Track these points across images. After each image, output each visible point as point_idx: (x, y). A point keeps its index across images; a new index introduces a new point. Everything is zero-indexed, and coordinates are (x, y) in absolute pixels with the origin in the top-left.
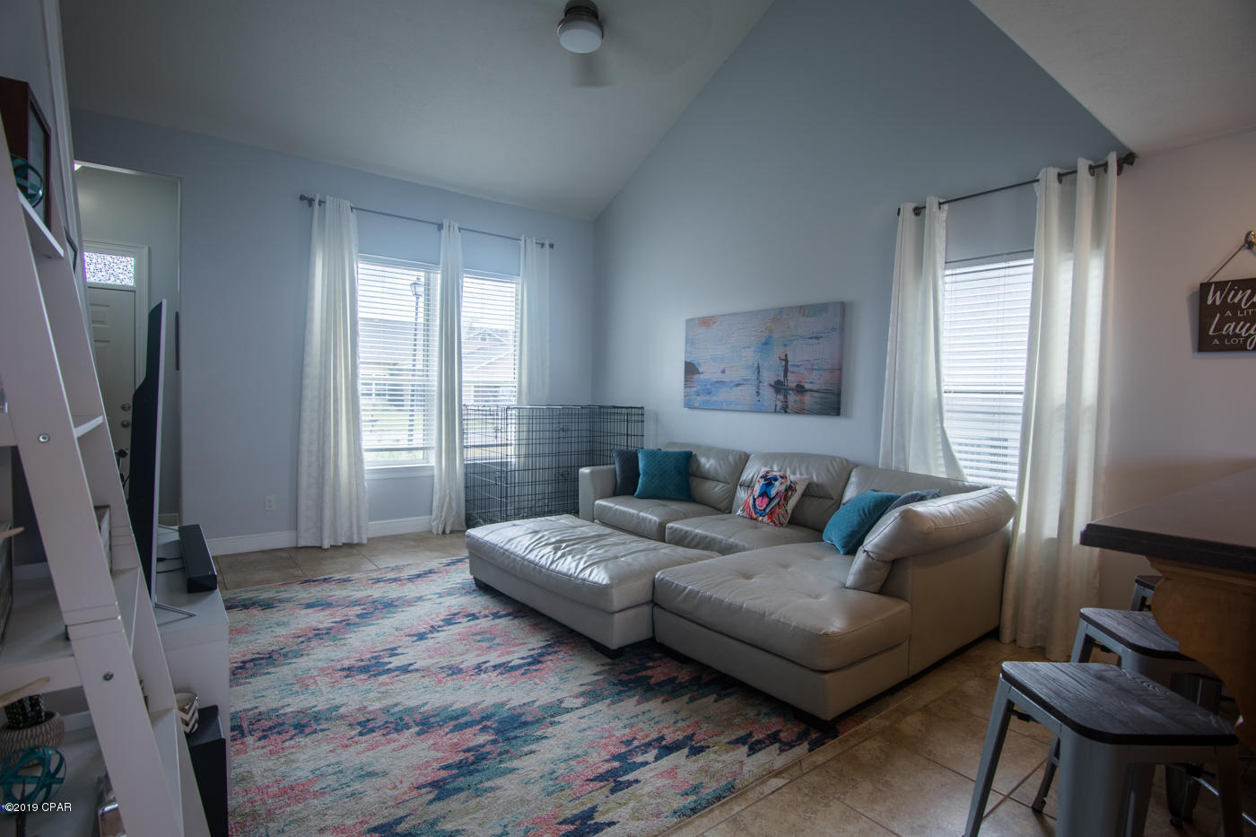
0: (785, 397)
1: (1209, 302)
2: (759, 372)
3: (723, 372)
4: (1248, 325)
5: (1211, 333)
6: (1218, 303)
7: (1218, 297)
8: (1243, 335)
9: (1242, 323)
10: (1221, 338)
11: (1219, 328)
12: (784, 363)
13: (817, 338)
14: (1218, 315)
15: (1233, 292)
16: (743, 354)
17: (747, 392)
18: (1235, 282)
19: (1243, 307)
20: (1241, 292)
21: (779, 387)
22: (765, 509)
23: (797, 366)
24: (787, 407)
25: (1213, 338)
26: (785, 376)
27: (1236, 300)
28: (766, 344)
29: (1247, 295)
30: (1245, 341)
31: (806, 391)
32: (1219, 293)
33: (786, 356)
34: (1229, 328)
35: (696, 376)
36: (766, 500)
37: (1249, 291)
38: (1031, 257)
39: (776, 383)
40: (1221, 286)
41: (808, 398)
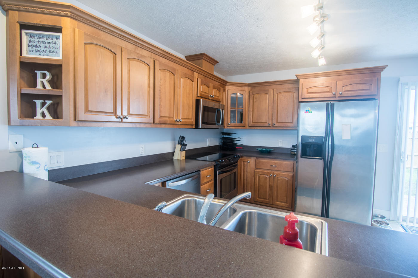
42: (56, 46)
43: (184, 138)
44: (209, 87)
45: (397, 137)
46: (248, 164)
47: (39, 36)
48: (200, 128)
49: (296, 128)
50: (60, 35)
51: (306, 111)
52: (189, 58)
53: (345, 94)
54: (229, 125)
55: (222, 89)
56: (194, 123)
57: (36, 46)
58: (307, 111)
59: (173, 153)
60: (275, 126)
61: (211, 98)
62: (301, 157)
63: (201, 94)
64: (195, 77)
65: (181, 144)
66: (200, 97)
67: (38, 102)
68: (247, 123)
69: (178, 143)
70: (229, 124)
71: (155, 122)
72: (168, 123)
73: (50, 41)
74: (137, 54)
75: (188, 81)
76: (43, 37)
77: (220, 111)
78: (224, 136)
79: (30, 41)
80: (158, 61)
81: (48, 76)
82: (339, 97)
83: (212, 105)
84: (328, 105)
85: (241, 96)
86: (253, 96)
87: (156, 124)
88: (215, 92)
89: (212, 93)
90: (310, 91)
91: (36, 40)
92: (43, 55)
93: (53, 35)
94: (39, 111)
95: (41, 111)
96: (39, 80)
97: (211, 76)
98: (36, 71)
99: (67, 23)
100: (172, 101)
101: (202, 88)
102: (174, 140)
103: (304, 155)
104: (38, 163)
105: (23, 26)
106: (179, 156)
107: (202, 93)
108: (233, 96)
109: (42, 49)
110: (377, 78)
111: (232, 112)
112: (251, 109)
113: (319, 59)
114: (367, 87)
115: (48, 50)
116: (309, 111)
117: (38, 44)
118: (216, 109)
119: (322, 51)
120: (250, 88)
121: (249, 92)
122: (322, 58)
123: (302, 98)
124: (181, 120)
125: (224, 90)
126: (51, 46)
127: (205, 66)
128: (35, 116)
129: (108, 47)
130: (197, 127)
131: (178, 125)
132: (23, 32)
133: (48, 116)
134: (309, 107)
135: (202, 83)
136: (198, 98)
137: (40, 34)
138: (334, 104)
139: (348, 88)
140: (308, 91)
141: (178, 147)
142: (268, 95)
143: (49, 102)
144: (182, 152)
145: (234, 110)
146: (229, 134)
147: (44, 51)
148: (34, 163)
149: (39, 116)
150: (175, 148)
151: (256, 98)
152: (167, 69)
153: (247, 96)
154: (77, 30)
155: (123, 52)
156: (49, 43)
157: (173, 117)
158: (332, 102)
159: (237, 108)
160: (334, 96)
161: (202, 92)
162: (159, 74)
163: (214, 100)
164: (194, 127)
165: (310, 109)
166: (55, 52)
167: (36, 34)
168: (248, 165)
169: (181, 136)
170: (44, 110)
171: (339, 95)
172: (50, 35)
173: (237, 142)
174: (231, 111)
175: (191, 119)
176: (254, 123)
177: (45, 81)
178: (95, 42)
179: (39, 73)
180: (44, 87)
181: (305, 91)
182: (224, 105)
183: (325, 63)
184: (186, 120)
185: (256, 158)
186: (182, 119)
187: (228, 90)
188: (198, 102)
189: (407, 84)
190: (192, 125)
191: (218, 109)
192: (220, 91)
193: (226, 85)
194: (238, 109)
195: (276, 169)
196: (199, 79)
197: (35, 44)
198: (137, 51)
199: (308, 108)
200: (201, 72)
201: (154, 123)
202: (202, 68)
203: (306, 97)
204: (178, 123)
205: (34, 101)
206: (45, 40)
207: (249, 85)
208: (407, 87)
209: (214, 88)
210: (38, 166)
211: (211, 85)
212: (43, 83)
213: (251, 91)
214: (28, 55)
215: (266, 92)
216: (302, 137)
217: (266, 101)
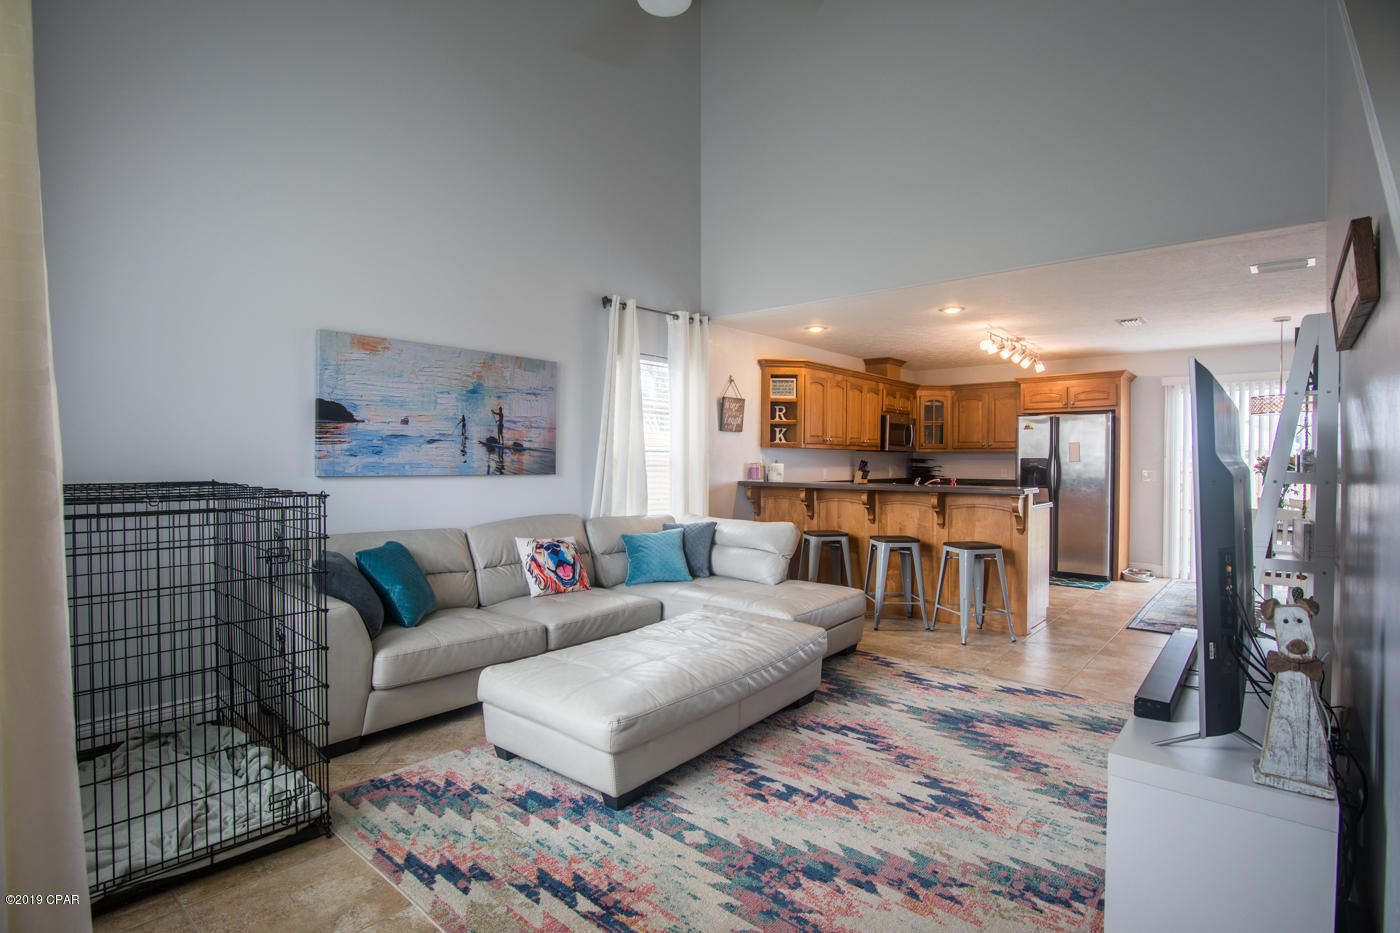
0: (501, 456)
1: (726, 407)
2: (464, 426)
3: (405, 422)
4: (734, 420)
5: (725, 422)
7: (728, 405)
8: (733, 424)
9: (733, 418)
11: (727, 420)
12: (497, 418)
13: (535, 395)
14: (728, 413)
16: (439, 401)
17: (448, 451)
19: (733, 411)
21: (491, 445)
22: (573, 577)
23: (515, 422)
24: (503, 467)
25: (725, 424)
26: (500, 432)
27: (732, 407)
28: (473, 392)
29: (735, 406)
31: (525, 450)
32: (728, 403)
33: (501, 409)
34: (730, 420)
35: (348, 425)
36: (569, 568)
38: (666, 362)
39: (488, 440)
40: (729, 399)
41: (526, 458)
42: (791, 387)
43: (866, 463)
44: (896, 398)
45: (1167, 460)
48: (887, 450)
49: (1012, 450)
50: (795, 379)
51: (1026, 426)
52: (868, 362)
53: (1075, 404)
54: (924, 447)
55: (911, 396)
56: (879, 445)
57: (779, 389)
60: (993, 447)
61: (898, 412)
63: (887, 408)
64: (881, 389)
65: (863, 471)
66: (886, 412)
67: (778, 430)
68: (950, 443)
69: (859, 469)
70: (923, 445)
72: (857, 444)
73: (787, 384)
74: (836, 381)
75: (874, 395)
76: (783, 382)
77: (910, 427)
78: (914, 464)
79: (774, 386)
80: (849, 383)
81: (784, 411)
82: (1069, 408)
83: (903, 420)
84: (1051, 419)
85: (940, 404)
86: (959, 403)
88: (903, 402)
89: (899, 403)
90: (1035, 399)
91: (779, 385)
92: (782, 395)
93: (789, 380)
94: (778, 436)
96: (777, 413)
97: (897, 382)
98: (776, 407)
99: (803, 372)
100: (860, 421)
101: (886, 401)
102: (852, 465)
104: (782, 475)
105: (773, 376)
107: (889, 407)
108: (929, 404)
109: (782, 391)
110: (1115, 384)
111: (926, 427)
112: (956, 423)
113: (1036, 366)
114: (1104, 396)
115: (786, 391)
116: (1029, 426)
118: (905, 425)
120: (953, 392)
121: (953, 398)
122: (1038, 363)
123: (1023, 409)
125: (915, 398)
126: (788, 388)
127: (891, 371)
128: (775, 440)
129: (822, 382)
130: (882, 449)
131: (863, 447)
132: (772, 380)
133: (784, 441)
134: (1029, 422)
135: (888, 394)
136: (883, 413)
137: (781, 381)
138: (1060, 416)
139: (1082, 397)
140: (1031, 399)
141: (859, 474)
142: (980, 404)
143: (784, 430)
145: (929, 424)
146: (922, 461)
147: (784, 392)
148: (780, 474)
149: (777, 441)
150: (854, 475)
151: (963, 406)
152: (856, 388)
153: (949, 402)
154: (807, 375)
155: (827, 384)
156: (787, 386)
157: (860, 438)
158: (1057, 416)
159: (934, 421)
160: (1062, 406)
161: (888, 405)
163: (902, 413)
164: (878, 449)
165: (1030, 424)
166: (790, 392)
167: (779, 381)
169: (863, 461)
170: (781, 435)
171: (1068, 406)
172: (787, 381)
173: (937, 472)
175: (876, 439)
176: (960, 444)
177: (782, 414)
178: (814, 381)
179: (778, 408)
180: (780, 418)
181: (1028, 399)
182: (915, 420)
183: (1045, 368)
184: (872, 441)
186: (868, 439)
187: (919, 397)
188: (883, 418)
189: (1173, 387)
190: (877, 447)
191: (907, 425)
192: (909, 400)
193: (917, 390)
194: (936, 423)
196: (884, 390)
198: (836, 378)
200: (886, 380)
201: (845, 444)
202: (886, 375)
203: (1028, 408)
204: (863, 444)
205: (775, 429)
206: (784, 384)
207: (952, 388)
208: (1174, 391)
209: (901, 396)
211: (898, 395)
212: (780, 417)
213: (955, 398)
214: (773, 396)
215: (978, 398)
216: (1022, 460)
217: (978, 412)
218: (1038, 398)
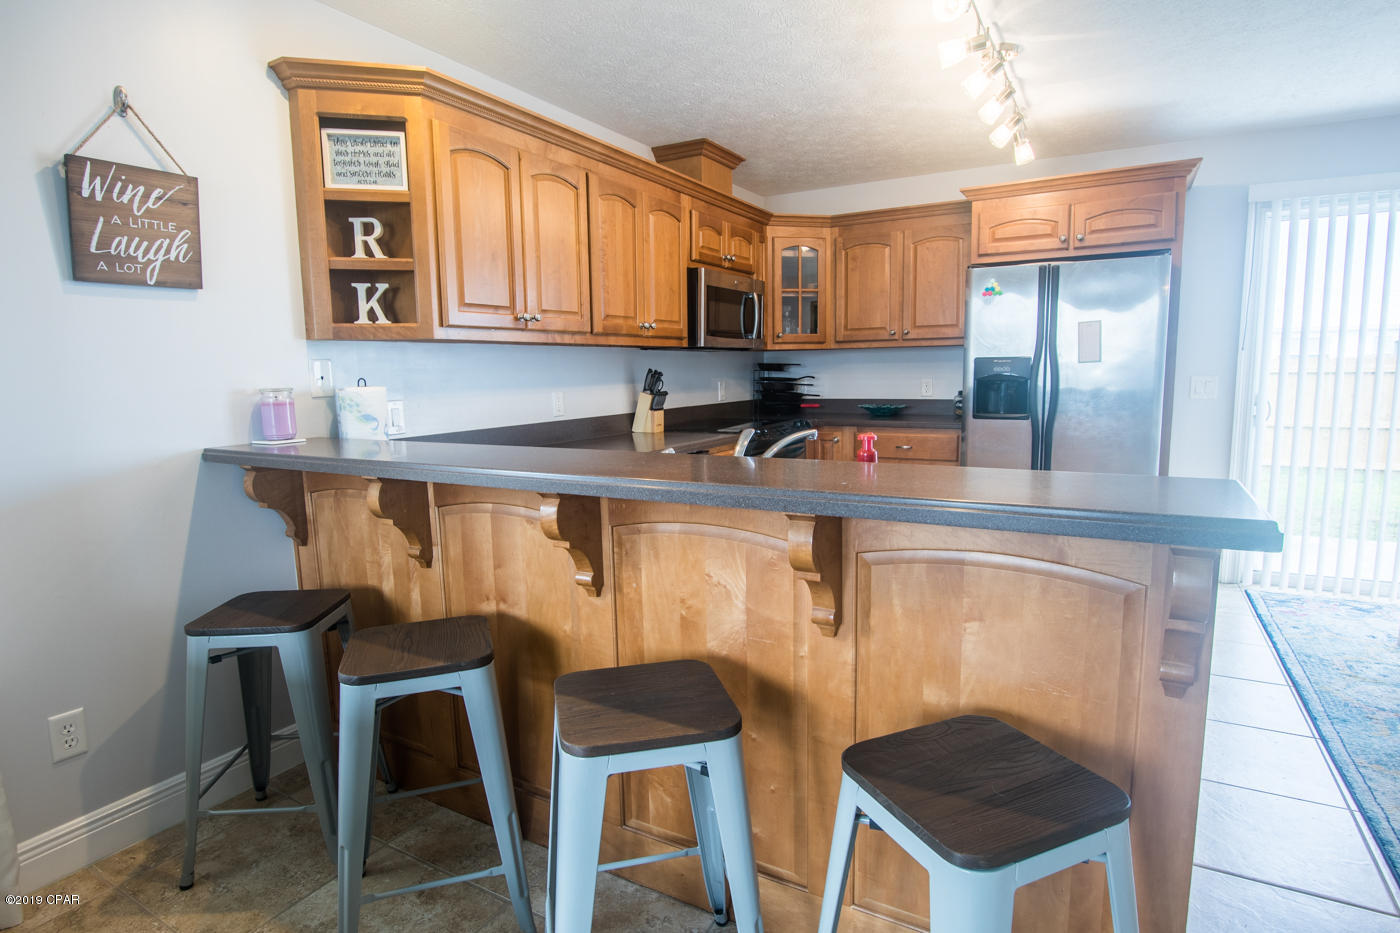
1: (86, 193)
4: (145, 244)
5: (93, 250)
6: (99, 197)
7: (98, 187)
8: (140, 259)
9: (137, 239)
10: (111, 260)
11: (104, 243)
14: (101, 219)
15: (119, 184)
18: (121, 167)
19: (136, 212)
20: (131, 186)
25: (98, 257)
27: (125, 199)
29: (140, 194)
30: (144, 270)
32: (98, 181)
34: (118, 246)
37: (142, 189)
40: (101, 167)
42: (393, 160)
43: (660, 374)
44: (720, 233)
45: (1242, 355)
46: (836, 446)
47: (355, 140)
48: (702, 345)
50: (401, 135)
51: (987, 289)
52: (664, 153)
53: (1091, 240)
54: (780, 340)
55: (756, 236)
56: (685, 334)
57: (351, 163)
58: (989, 292)
59: (631, 417)
60: (909, 336)
61: (727, 264)
62: (974, 417)
63: (701, 254)
64: (685, 208)
65: (652, 393)
66: (699, 262)
67: (361, 288)
68: (830, 330)
69: (645, 390)
70: (778, 337)
71: (595, 331)
72: (624, 332)
73: (379, 149)
74: (551, 161)
75: (669, 220)
76: (364, 141)
77: (753, 299)
78: (766, 374)
79: (338, 153)
80: (596, 173)
81: (378, 231)
82: (1076, 248)
83: (729, 282)
84: (1042, 270)
85: (811, 255)
86: (847, 254)
87: (597, 334)
88: (738, 242)
89: (730, 248)
90: (1001, 233)
91: (350, 149)
92: (366, 182)
93: (383, 137)
94: (363, 307)
95: (368, 307)
96: (359, 238)
97: (724, 200)
98: (351, 220)
99: (414, 109)
100: (631, 276)
101: (702, 238)
103: (982, 410)
104: (375, 419)
105: (327, 121)
106: (648, 424)
107: (704, 251)
108: (789, 254)
109: (363, 168)
110: (1174, 193)
111: (786, 301)
112: (841, 292)
113: (1016, 148)
114: (1150, 219)
115: (375, 170)
116: (993, 289)
117: (355, 159)
118: (741, 294)
119: (1017, 128)
120: (836, 229)
121: (835, 242)
122: (1024, 143)
123: (980, 256)
124: (653, 325)
125: (763, 240)
126: (382, 161)
127: (709, 172)
128: (357, 318)
129: (493, 154)
130: (693, 344)
131: (647, 337)
132: (325, 132)
133: (382, 320)
134: (993, 280)
135: (702, 224)
136: (693, 266)
137: (358, 137)
138: (1058, 267)
139: (1100, 224)
140: (994, 233)
141: (645, 399)
142: (887, 250)
143: (382, 287)
144: (656, 413)
145: (791, 295)
146: (780, 367)
147: (368, 174)
148: (368, 418)
149: (363, 319)
150: (635, 404)
151: (854, 259)
152: (616, 193)
153: (829, 253)
154: (436, 123)
155: (522, 163)
156: (376, 155)
157: (635, 318)
158: (1053, 264)
159: (800, 290)
160: (1065, 246)
161: (702, 247)
162: (600, 207)
163: (735, 269)
164: (685, 343)
165: (995, 285)
166: (390, 175)
167: (350, 136)
168: (835, 450)
169: (650, 371)
170: (374, 303)
171: (1078, 244)
172: (377, 137)
173: (804, 390)
174: (784, 298)
175: (678, 322)
176: (849, 333)
177: (371, 240)
178: (469, 147)
179: (357, 223)
180: (369, 252)
181: (986, 234)
182: (763, 283)
183: (1033, 158)
184: (666, 325)
185: (855, 429)
186: (655, 321)
187: (773, 239)
188: (692, 275)
189: (1268, 205)
190: (681, 339)
191: (747, 293)
192: (750, 243)
193: (767, 224)
194: (803, 292)
195: (910, 455)
196: (693, 212)
197: (347, 159)
198: (551, 156)
199: (992, 283)
200: (700, 192)
201: (592, 332)
202: (701, 180)
203: (989, 252)
204: (647, 333)
205: (353, 285)
206: (368, 148)
207: (837, 221)
208: (1269, 214)
209: (734, 233)
210: (375, 424)
211: (726, 227)
212: (367, 245)
213: (840, 240)
214: (338, 184)
215: (884, 241)
216: (977, 361)
217: (883, 266)
218: (1007, 231)
